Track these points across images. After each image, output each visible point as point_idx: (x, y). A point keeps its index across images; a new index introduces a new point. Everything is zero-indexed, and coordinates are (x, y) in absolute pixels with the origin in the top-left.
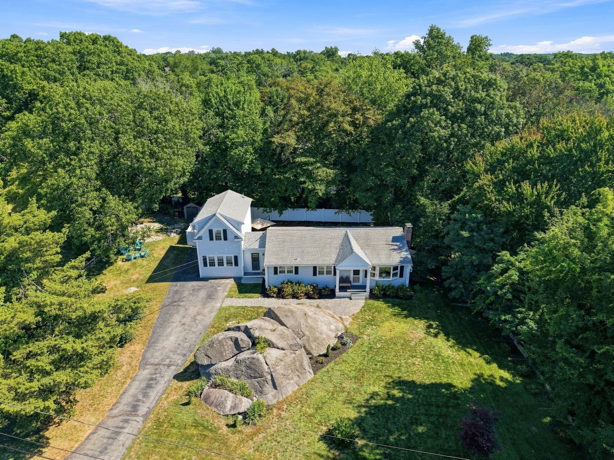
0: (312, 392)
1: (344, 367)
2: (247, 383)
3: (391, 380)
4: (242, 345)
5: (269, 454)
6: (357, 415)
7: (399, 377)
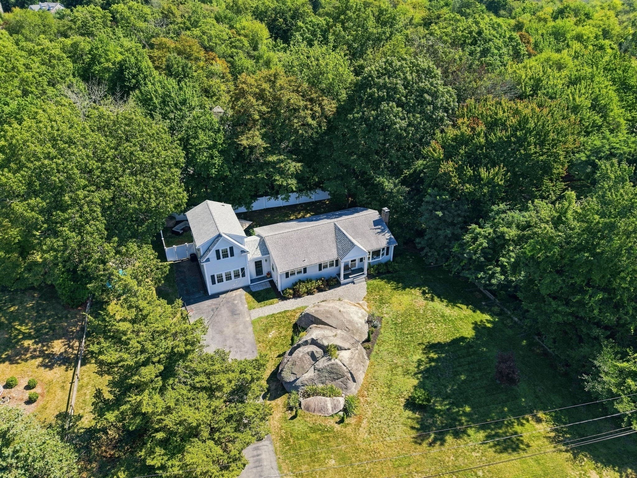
0: (376, 374)
1: (385, 346)
2: (334, 384)
3: (424, 347)
4: (317, 355)
5: (380, 433)
6: (417, 381)
7: (429, 342)
